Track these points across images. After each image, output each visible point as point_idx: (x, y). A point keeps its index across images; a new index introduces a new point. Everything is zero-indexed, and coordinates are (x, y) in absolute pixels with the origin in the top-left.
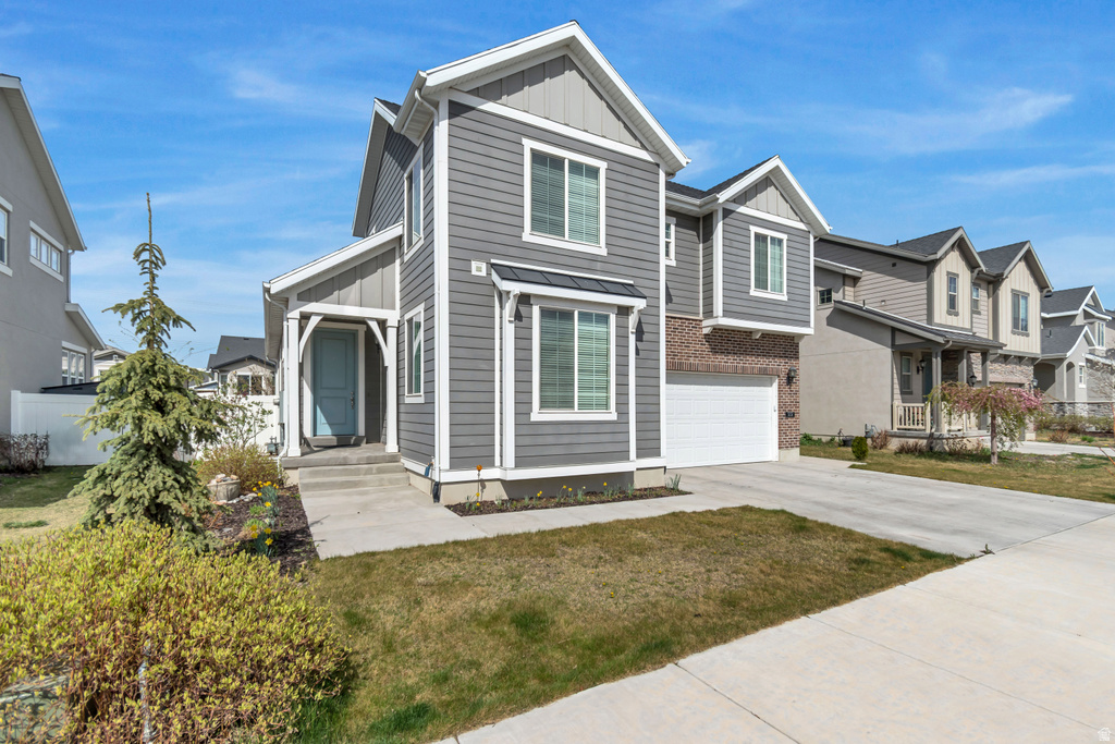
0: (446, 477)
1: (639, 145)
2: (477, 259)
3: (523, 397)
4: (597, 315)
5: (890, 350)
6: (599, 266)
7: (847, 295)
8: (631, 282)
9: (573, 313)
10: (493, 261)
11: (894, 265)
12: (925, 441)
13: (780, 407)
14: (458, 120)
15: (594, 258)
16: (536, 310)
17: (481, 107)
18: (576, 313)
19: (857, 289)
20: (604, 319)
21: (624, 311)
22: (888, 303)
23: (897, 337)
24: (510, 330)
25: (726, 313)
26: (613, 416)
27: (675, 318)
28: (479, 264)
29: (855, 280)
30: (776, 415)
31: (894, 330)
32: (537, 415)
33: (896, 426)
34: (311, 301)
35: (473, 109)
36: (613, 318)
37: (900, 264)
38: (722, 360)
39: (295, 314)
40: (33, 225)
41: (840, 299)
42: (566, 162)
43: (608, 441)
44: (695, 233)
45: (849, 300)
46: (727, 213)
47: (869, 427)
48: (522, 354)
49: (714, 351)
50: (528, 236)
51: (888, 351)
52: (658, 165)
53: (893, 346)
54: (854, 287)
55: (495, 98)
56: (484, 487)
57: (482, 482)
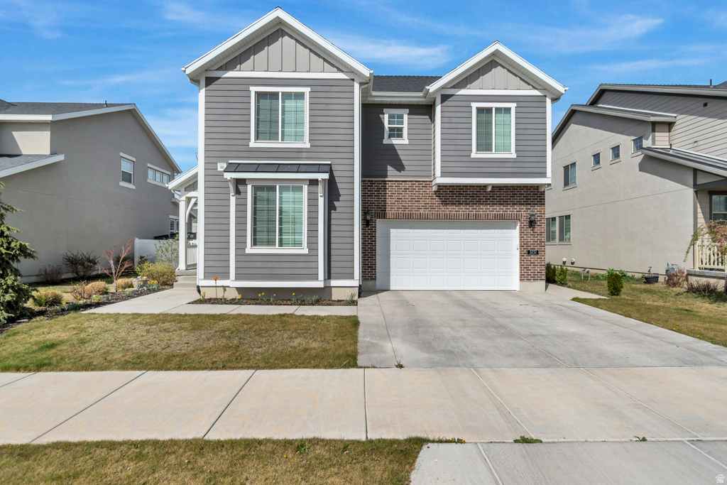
0: (202, 283)
1: (336, 70)
2: (221, 162)
3: (241, 239)
4: (292, 187)
5: (692, 190)
6: (304, 155)
7: (661, 140)
8: (330, 162)
9: (275, 187)
10: (230, 162)
11: (705, 105)
12: (723, 282)
13: (521, 246)
14: (210, 87)
15: (300, 151)
16: (249, 187)
17: (224, 76)
18: (278, 187)
19: (671, 133)
20: (300, 189)
21: (313, 183)
22: (700, 143)
23: (698, 177)
24: (233, 200)
25: (444, 174)
26: (306, 251)
27: (406, 181)
28: (222, 164)
29: (670, 125)
30: (518, 253)
31: (695, 171)
32: (249, 250)
33: (698, 264)
34: (191, 191)
35: (219, 78)
36: (305, 188)
37: (711, 103)
38: (452, 210)
39: (184, 198)
40: (149, 165)
41: (650, 145)
42: (280, 94)
43: (303, 266)
44: (428, 117)
45: (658, 145)
46: (445, 98)
47: (670, 266)
48: (240, 214)
49: (445, 203)
50: (253, 144)
51: (690, 192)
52: (353, 80)
53: (695, 185)
54: (670, 131)
55: (232, 68)
56: (225, 290)
57: (224, 288)
